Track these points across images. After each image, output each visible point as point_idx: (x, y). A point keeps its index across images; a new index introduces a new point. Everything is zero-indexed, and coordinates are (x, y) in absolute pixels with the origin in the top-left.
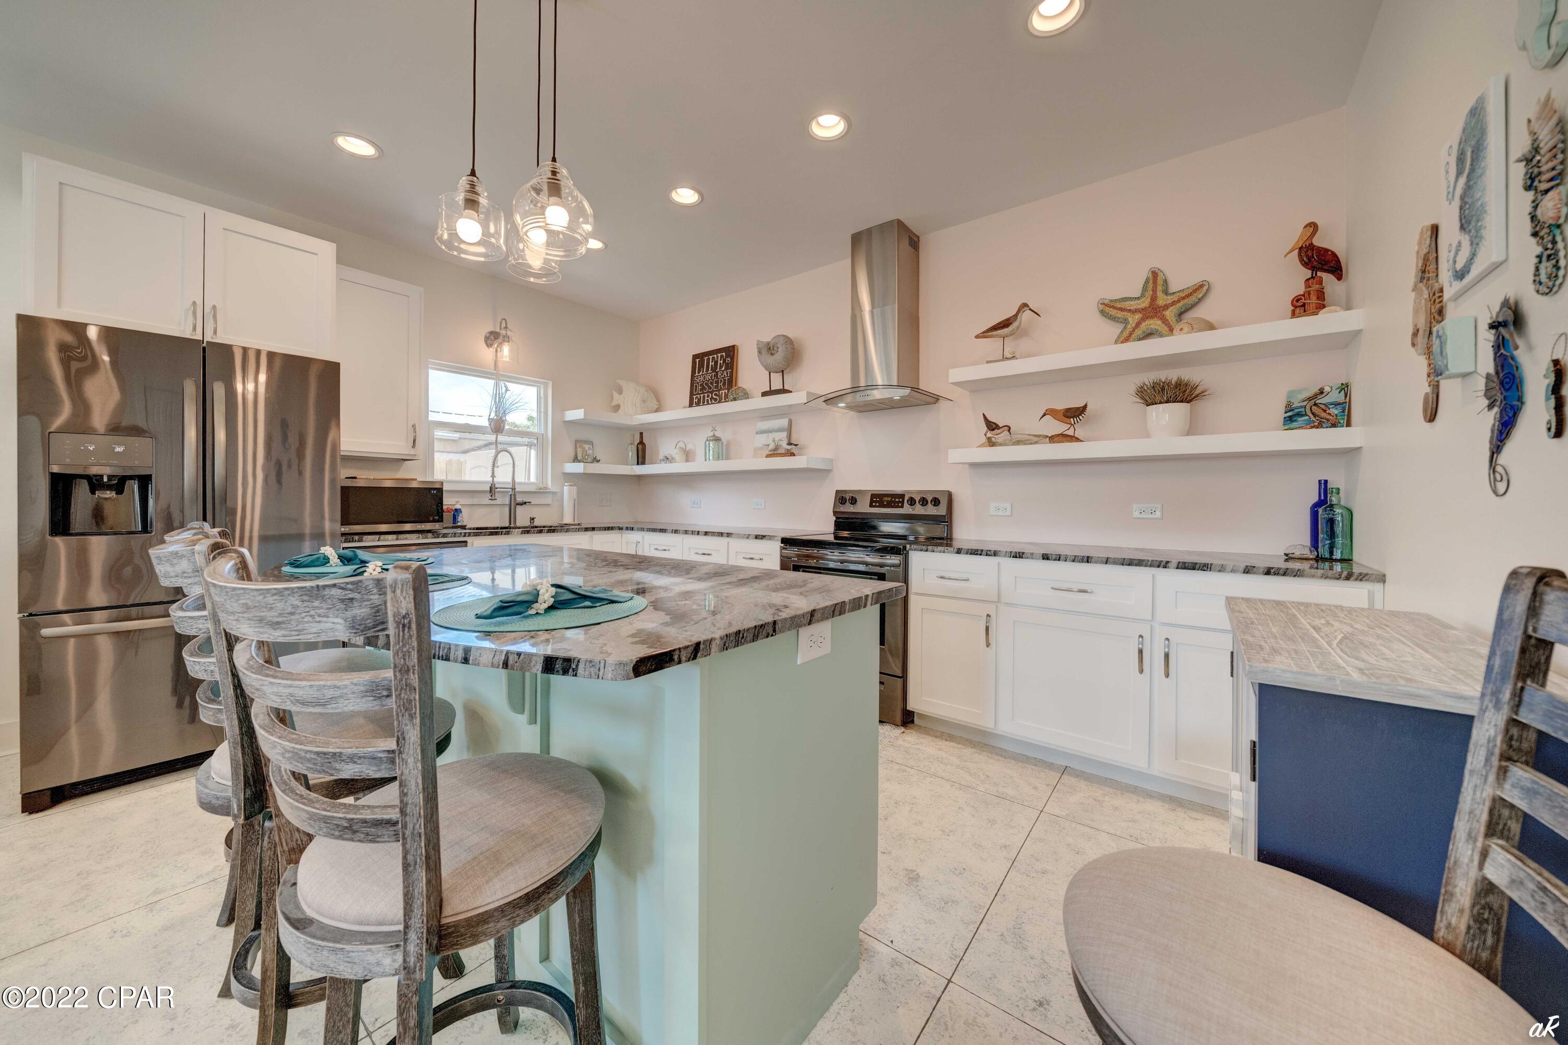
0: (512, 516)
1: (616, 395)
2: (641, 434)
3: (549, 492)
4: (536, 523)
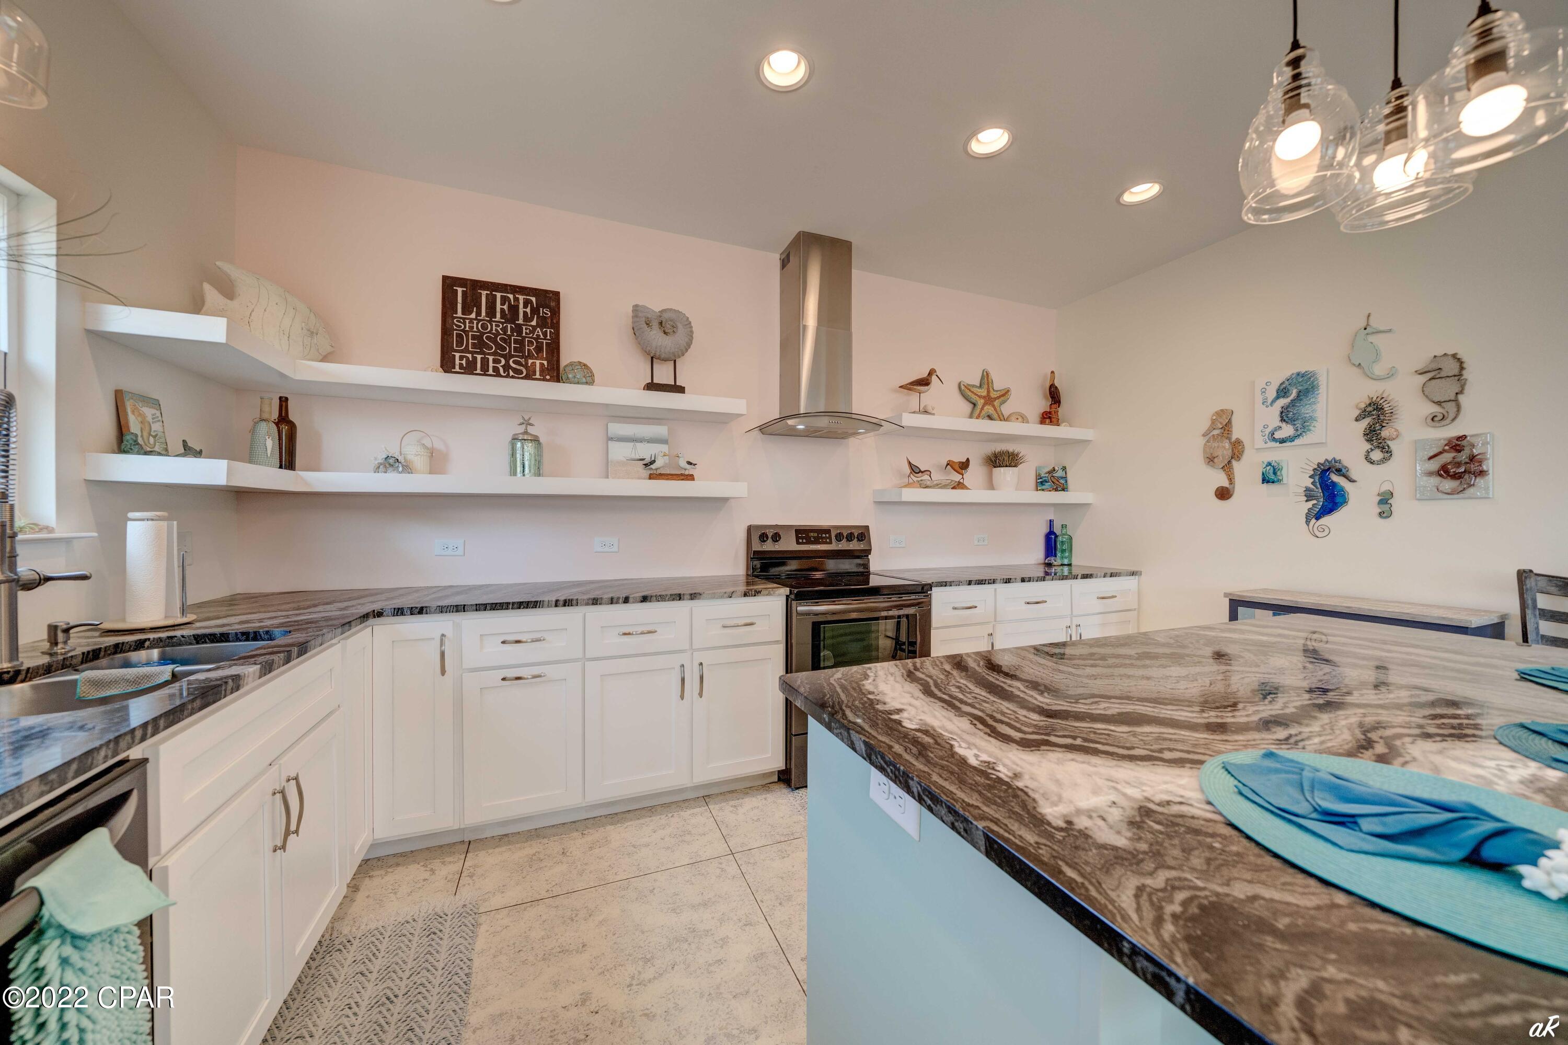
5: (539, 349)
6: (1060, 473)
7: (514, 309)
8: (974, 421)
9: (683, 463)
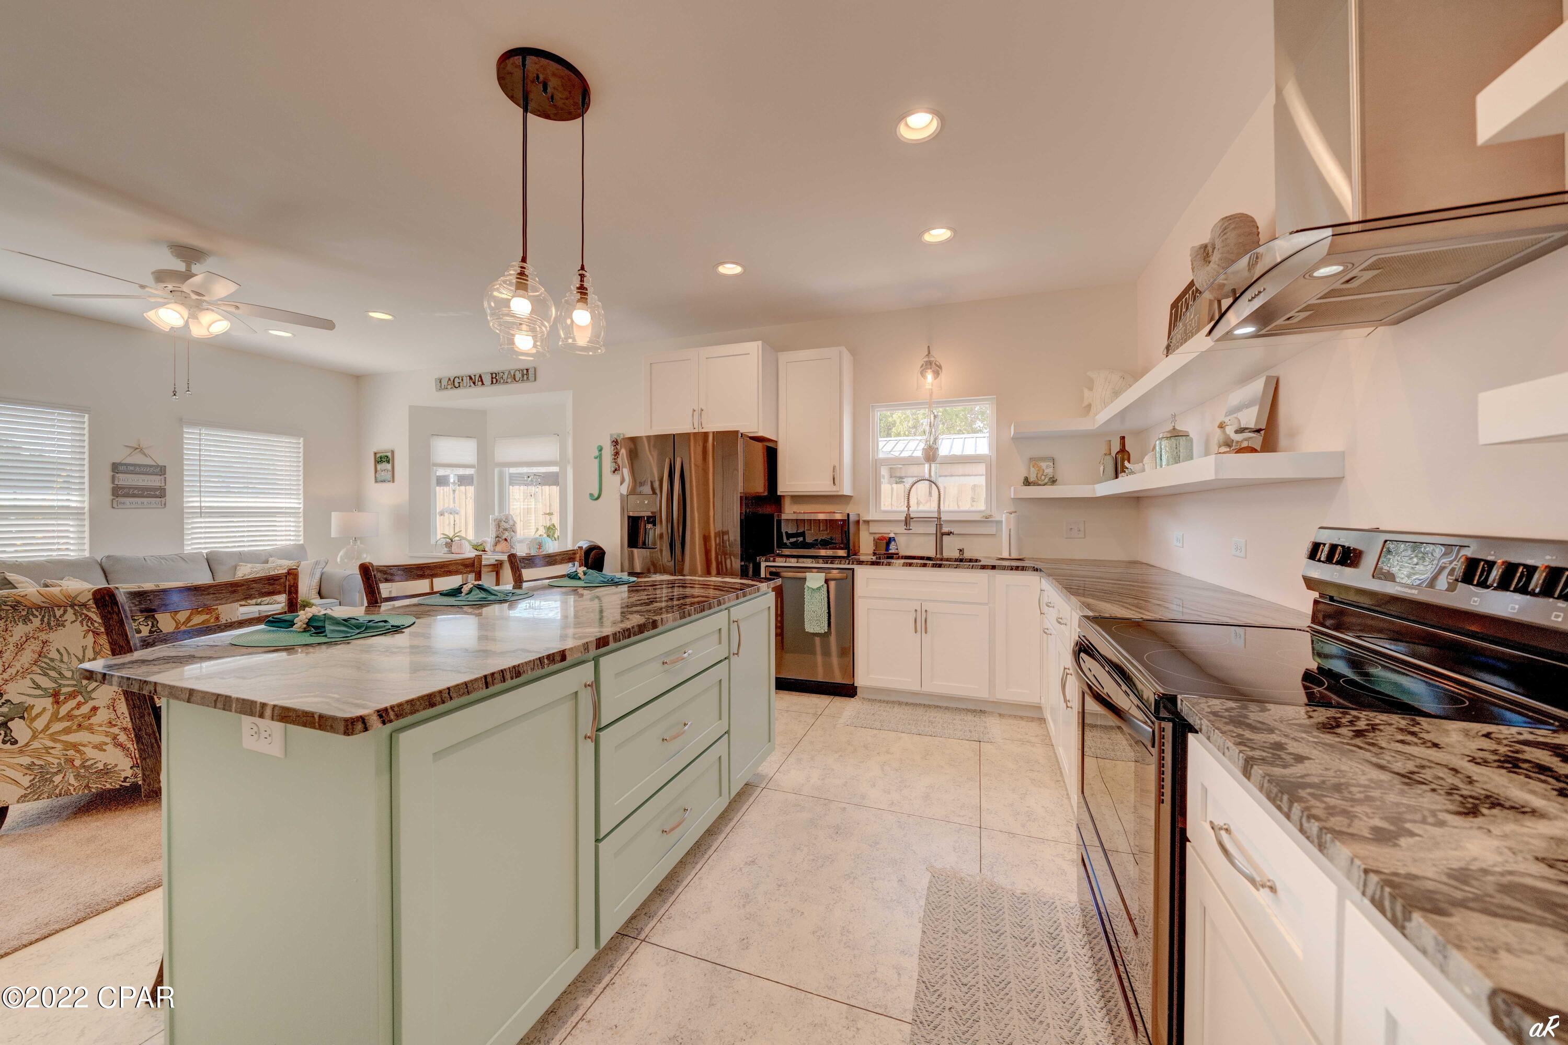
0: (939, 546)
1: (1087, 393)
2: (1123, 438)
3: (992, 521)
4: (967, 555)
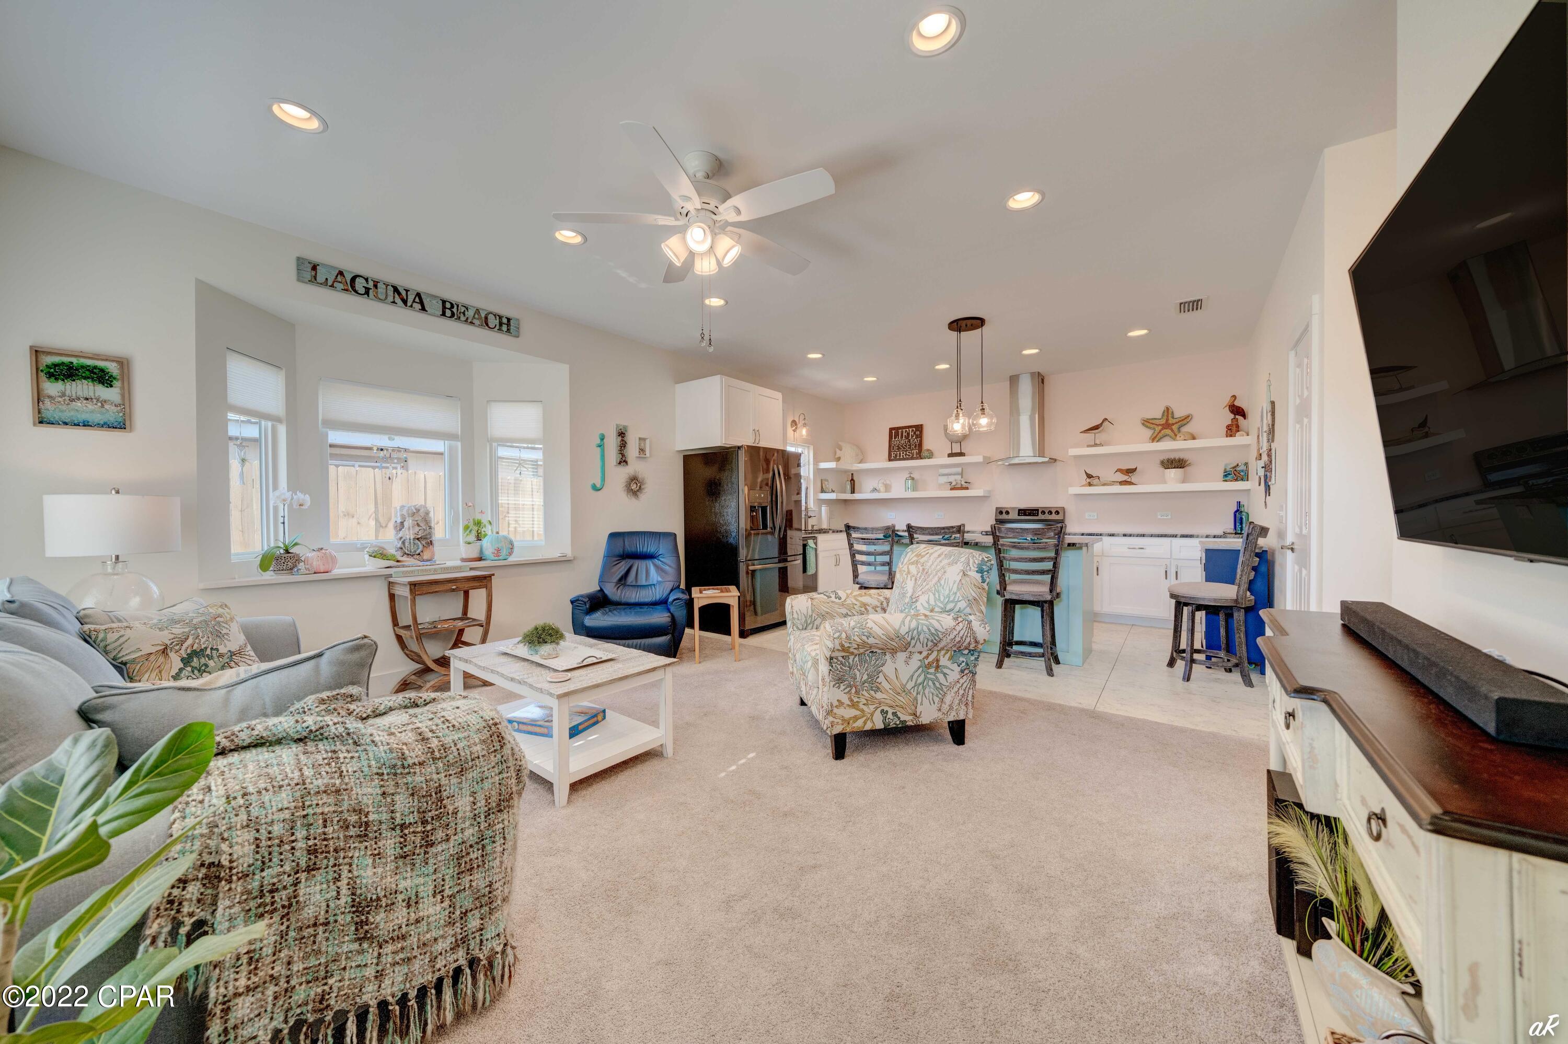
1: (838, 451)
2: (853, 475)
5: (915, 447)
6: (1242, 467)
7: (908, 434)
8: (1155, 444)
9: (963, 483)
